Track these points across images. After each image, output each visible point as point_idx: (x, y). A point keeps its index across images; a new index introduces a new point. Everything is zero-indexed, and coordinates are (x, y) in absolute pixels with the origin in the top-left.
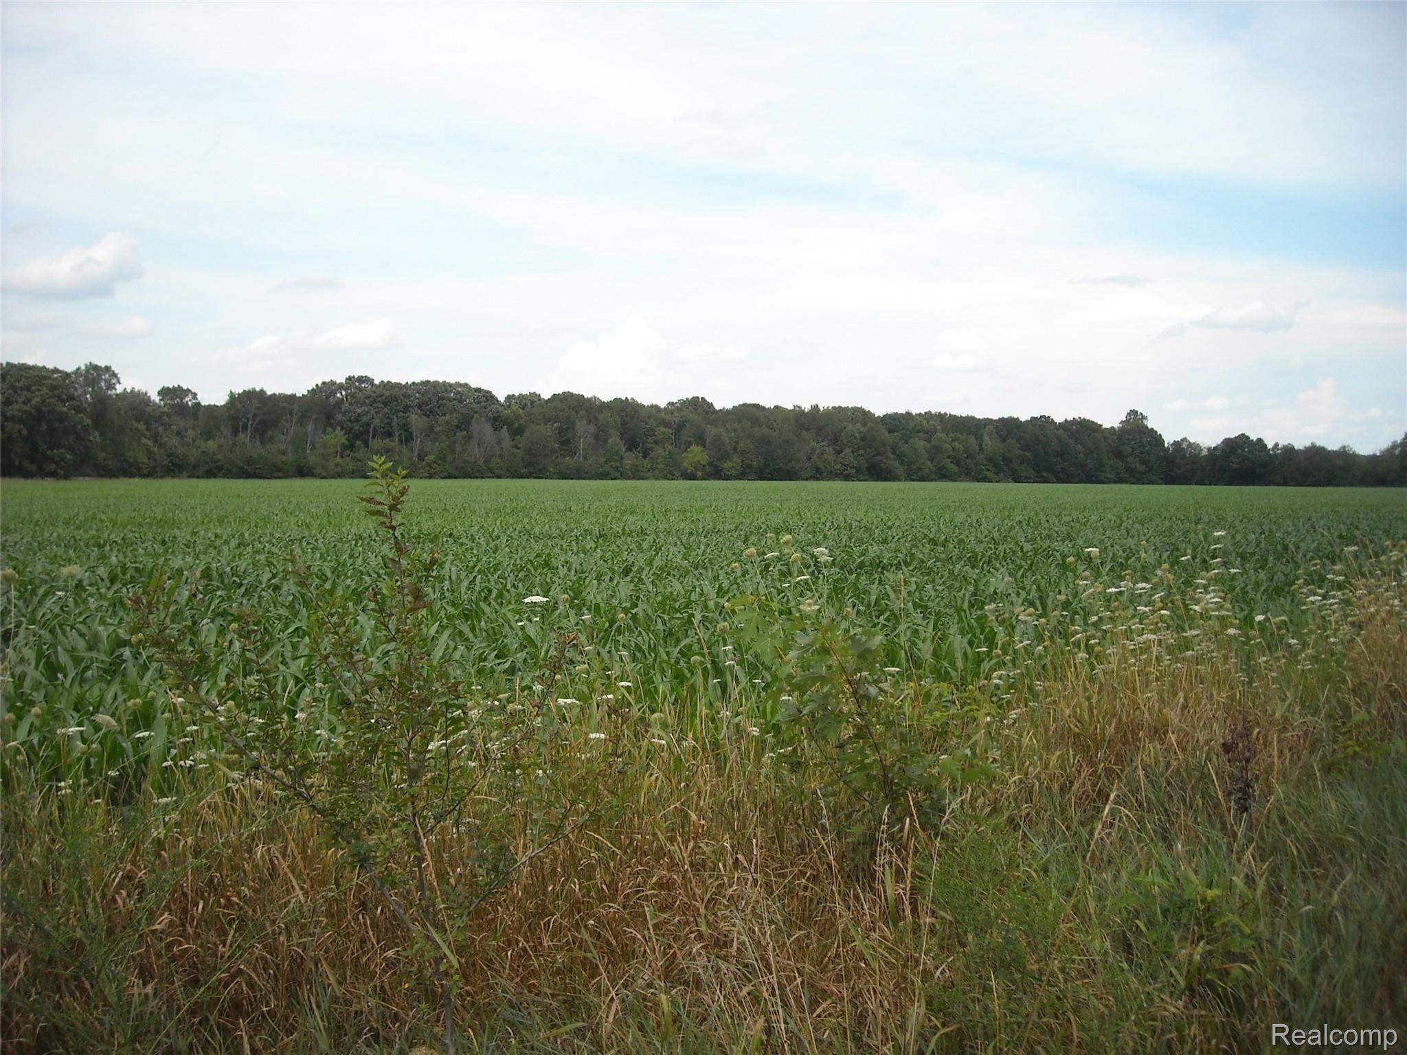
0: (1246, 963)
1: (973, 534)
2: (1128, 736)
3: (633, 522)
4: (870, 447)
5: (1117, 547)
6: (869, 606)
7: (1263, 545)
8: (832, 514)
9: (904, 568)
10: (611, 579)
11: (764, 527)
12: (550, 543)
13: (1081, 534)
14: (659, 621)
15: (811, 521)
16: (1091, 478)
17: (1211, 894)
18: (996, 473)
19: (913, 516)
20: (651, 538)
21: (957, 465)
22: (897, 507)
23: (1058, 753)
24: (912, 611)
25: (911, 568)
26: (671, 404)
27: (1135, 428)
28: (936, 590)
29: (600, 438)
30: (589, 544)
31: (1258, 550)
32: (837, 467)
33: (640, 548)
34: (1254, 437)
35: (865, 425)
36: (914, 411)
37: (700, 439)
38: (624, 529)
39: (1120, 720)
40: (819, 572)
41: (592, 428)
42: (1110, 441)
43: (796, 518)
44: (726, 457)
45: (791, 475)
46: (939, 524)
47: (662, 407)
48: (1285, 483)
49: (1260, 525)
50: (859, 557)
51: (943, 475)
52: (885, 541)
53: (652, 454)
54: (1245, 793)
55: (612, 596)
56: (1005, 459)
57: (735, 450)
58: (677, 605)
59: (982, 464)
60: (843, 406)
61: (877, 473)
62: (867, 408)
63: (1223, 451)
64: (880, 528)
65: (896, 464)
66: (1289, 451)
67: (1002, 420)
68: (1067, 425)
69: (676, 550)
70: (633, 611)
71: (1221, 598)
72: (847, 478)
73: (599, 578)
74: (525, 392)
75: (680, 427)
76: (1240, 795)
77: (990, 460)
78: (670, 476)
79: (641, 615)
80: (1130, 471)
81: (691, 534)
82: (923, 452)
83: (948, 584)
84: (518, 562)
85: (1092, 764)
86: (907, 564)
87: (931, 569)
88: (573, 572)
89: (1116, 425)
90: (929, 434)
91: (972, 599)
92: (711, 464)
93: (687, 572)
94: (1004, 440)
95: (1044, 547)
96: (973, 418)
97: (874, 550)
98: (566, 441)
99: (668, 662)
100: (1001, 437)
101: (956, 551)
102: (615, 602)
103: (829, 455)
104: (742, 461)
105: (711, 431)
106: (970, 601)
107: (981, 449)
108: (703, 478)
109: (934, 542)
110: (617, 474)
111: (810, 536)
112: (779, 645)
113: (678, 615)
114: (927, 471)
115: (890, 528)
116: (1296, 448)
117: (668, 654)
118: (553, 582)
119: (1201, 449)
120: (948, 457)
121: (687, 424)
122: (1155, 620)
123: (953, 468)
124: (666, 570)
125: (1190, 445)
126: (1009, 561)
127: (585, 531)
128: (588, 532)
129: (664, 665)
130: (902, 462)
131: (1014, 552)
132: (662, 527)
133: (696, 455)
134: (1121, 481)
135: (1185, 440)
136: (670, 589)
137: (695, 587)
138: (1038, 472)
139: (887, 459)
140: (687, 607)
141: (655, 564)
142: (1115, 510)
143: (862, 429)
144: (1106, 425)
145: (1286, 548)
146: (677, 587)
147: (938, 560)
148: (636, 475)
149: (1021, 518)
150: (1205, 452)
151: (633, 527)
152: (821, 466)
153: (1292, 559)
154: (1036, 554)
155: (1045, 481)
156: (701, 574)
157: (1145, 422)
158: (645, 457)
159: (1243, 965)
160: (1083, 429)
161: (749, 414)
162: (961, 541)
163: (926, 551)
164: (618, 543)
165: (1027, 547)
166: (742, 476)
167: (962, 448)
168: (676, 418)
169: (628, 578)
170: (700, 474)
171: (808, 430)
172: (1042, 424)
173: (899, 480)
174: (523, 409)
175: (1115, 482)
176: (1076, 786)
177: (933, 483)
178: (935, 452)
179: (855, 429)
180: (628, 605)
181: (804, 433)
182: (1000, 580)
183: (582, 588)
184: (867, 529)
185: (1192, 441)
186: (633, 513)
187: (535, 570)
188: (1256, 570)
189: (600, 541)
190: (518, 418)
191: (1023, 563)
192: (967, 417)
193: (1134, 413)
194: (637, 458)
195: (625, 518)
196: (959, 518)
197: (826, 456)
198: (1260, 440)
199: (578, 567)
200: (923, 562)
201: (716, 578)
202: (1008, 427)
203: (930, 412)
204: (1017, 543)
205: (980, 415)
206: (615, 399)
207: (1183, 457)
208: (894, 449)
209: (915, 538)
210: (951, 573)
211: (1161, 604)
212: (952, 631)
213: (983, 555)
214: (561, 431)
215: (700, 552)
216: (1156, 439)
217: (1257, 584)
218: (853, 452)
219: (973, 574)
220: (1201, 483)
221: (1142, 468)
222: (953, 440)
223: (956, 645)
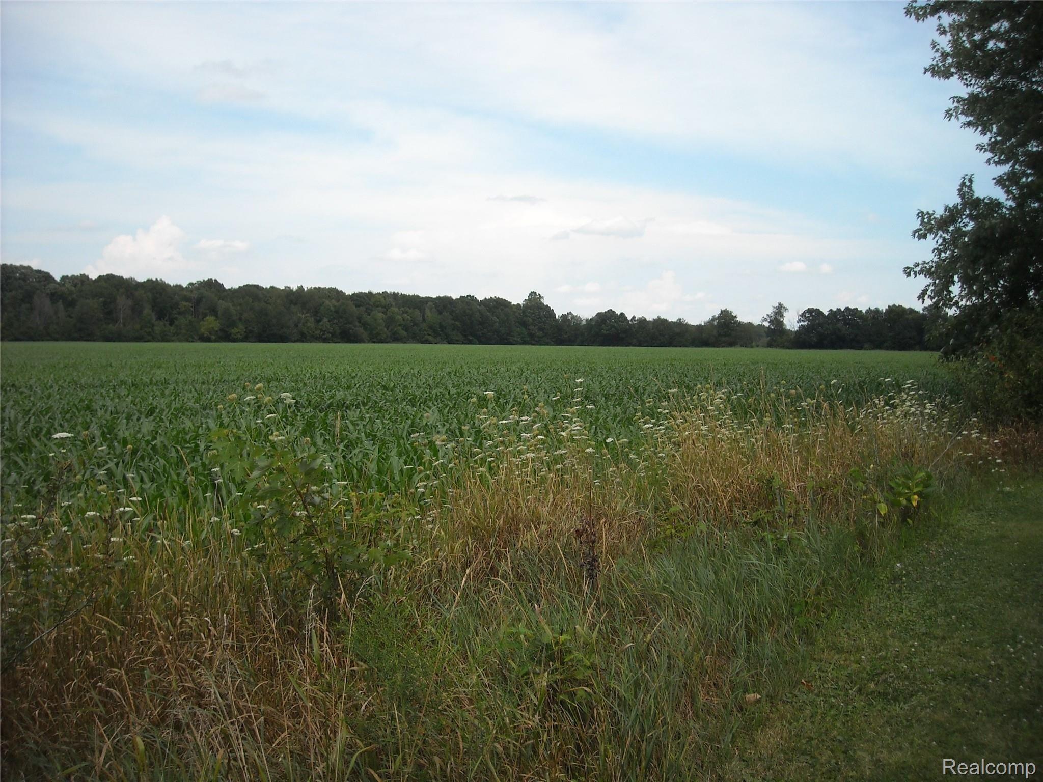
0: (587, 686)
1: (415, 382)
2: (513, 527)
3: (160, 374)
4: (341, 317)
5: (518, 390)
6: (334, 436)
7: (621, 388)
8: (312, 367)
9: (362, 407)
10: (139, 419)
11: (259, 378)
12: (92, 391)
13: (493, 382)
14: (173, 450)
15: (295, 373)
16: (504, 340)
17: (562, 638)
18: (435, 337)
19: (371, 369)
20: (172, 387)
21: (406, 331)
22: (360, 362)
23: (461, 541)
24: (364, 438)
25: (367, 408)
26: (191, 284)
27: (535, 303)
28: (383, 423)
29: (136, 309)
30: (124, 392)
31: (617, 392)
32: (318, 332)
33: (163, 395)
34: (618, 312)
35: (338, 301)
36: (375, 291)
37: (214, 311)
38: (151, 380)
39: (507, 515)
40: (299, 411)
41: (130, 302)
42: (517, 314)
43: (284, 371)
44: (233, 324)
45: (282, 339)
46: (390, 374)
47: (184, 286)
48: (640, 344)
49: (620, 374)
50: (329, 399)
51: (396, 339)
52: (349, 388)
53: (176, 323)
54: (593, 565)
55: (139, 432)
56: (441, 326)
57: (240, 319)
58: (188, 437)
59: (425, 330)
60: (322, 287)
61: (347, 337)
62: (339, 288)
63: (597, 322)
64: (347, 378)
65: (361, 330)
66: (643, 321)
67: (439, 298)
68: (486, 302)
69: (190, 395)
70: (153, 443)
71: (581, 426)
72: (325, 340)
73: (129, 418)
74: (77, 273)
75: (199, 301)
76: (588, 567)
77: (431, 327)
78: (190, 339)
79: (159, 445)
80: (532, 336)
81: (203, 383)
82: (381, 321)
83: (394, 418)
84: (66, 406)
85: (486, 548)
86: (364, 404)
87: (381, 408)
88: (109, 413)
89: (521, 302)
90: (386, 308)
91: (410, 430)
92: (222, 330)
93: (197, 413)
94: (440, 313)
95: (466, 390)
96: (418, 296)
97: (340, 395)
98: (109, 312)
99: (178, 482)
100: (438, 310)
101: (401, 394)
102: (139, 436)
103: (311, 324)
104: (246, 328)
105: (222, 305)
106: (408, 431)
107: (424, 319)
108: (215, 341)
109: (385, 388)
110: (150, 338)
111: (293, 384)
112: (247, 467)
113: (188, 445)
114: (384, 336)
115: (353, 378)
116: (648, 320)
117: (178, 475)
118: (92, 421)
119: (581, 320)
120: (400, 325)
121: (204, 300)
122: (535, 443)
123: (404, 333)
124: (182, 410)
125: (573, 317)
126: (439, 401)
127: (122, 381)
128: (123, 383)
129: (175, 484)
130: (365, 329)
131: (443, 395)
132: (182, 377)
133: (211, 323)
134: (524, 343)
135: (570, 313)
136: (183, 426)
137: (202, 424)
138: (465, 336)
139: (355, 326)
140: (195, 439)
141: (173, 406)
142: (519, 364)
143: (336, 304)
144: (514, 303)
145: (636, 391)
146: (188, 424)
147: (387, 401)
148: (164, 338)
149: (450, 370)
150: (584, 323)
151: (158, 378)
152: (306, 332)
153: (641, 398)
154: (459, 396)
155: (470, 342)
156: (208, 414)
157: (542, 300)
158: (171, 325)
159: (585, 688)
160: (498, 305)
161: (251, 292)
162: (406, 387)
163: (379, 395)
164: (146, 391)
165: (453, 391)
166: (245, 339)
167: (410, 319)
168: (195, 295)
169: (152, 418)
170: (213, 337)
171: (296, 304)
172: (468, 300)
173: (364, 342)
174: (75, 286)
175: (521, 344)
176: (474, 565)
177: (389, 344)
178: (390, 321)
179: (330, 304)
180: (150, 438)
181: (292, 306)
182: (431, 416)
183: (115, 426)
184: (336, 379)
185: (575, 314)
186: (159, 367)
187: (79, 411)
188: (614, 406)
189: (132, 389)
190: (71, 293)
191: (449, 403)
192: (414, 296)
193: (533, 294)
194: (165, 325)
195: (152, 372)
196: (406, 370)
197: (309, 324)
198: (622, 314)
199: (113, 409)
200: (376, 402)
201: (220, 416)
202: (443, 304)
203: (386, 292)
204: (446, 389)
205: (422, 295)
206: (148, 280)
207: (569, 326)
208: (359, 319)
209: (372, 385)
210: (396, 411)
211: (538, 432)
212: (392, 454)
213: (421, 397)
214: (105, 304)
215: (209, 397)
216: (549, 312)
217: (615, 416)
218: (329, 321)
219: (411, 410)
220: (582, 344)
221: (540, 334)
222: (403, 313)
223: (395, 464)
